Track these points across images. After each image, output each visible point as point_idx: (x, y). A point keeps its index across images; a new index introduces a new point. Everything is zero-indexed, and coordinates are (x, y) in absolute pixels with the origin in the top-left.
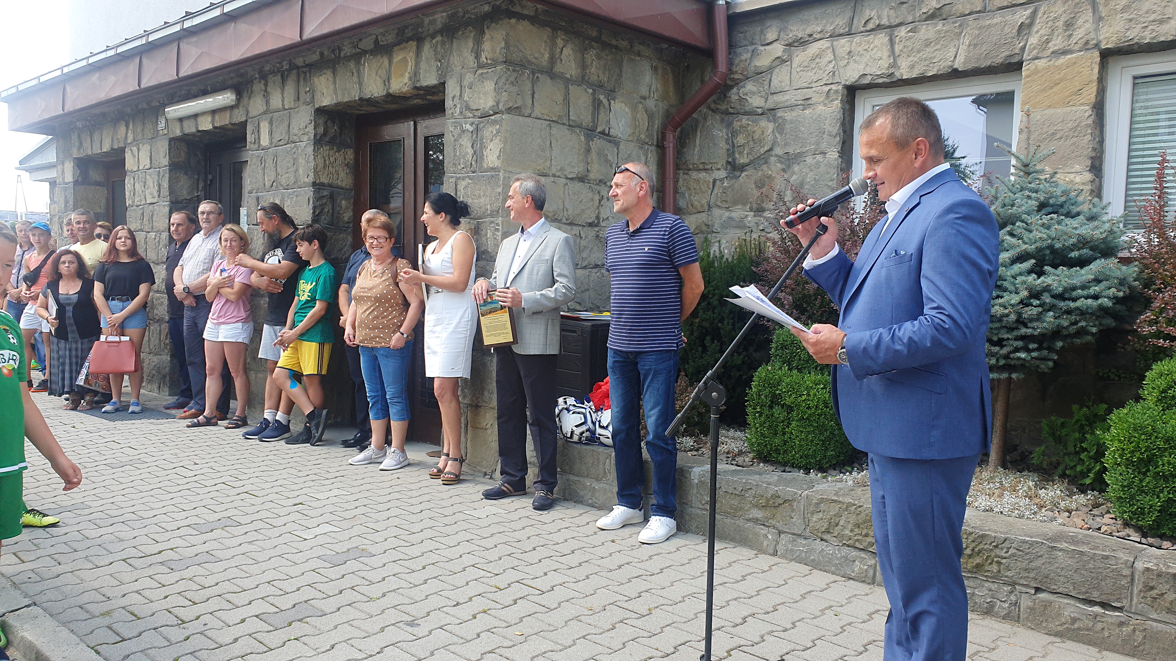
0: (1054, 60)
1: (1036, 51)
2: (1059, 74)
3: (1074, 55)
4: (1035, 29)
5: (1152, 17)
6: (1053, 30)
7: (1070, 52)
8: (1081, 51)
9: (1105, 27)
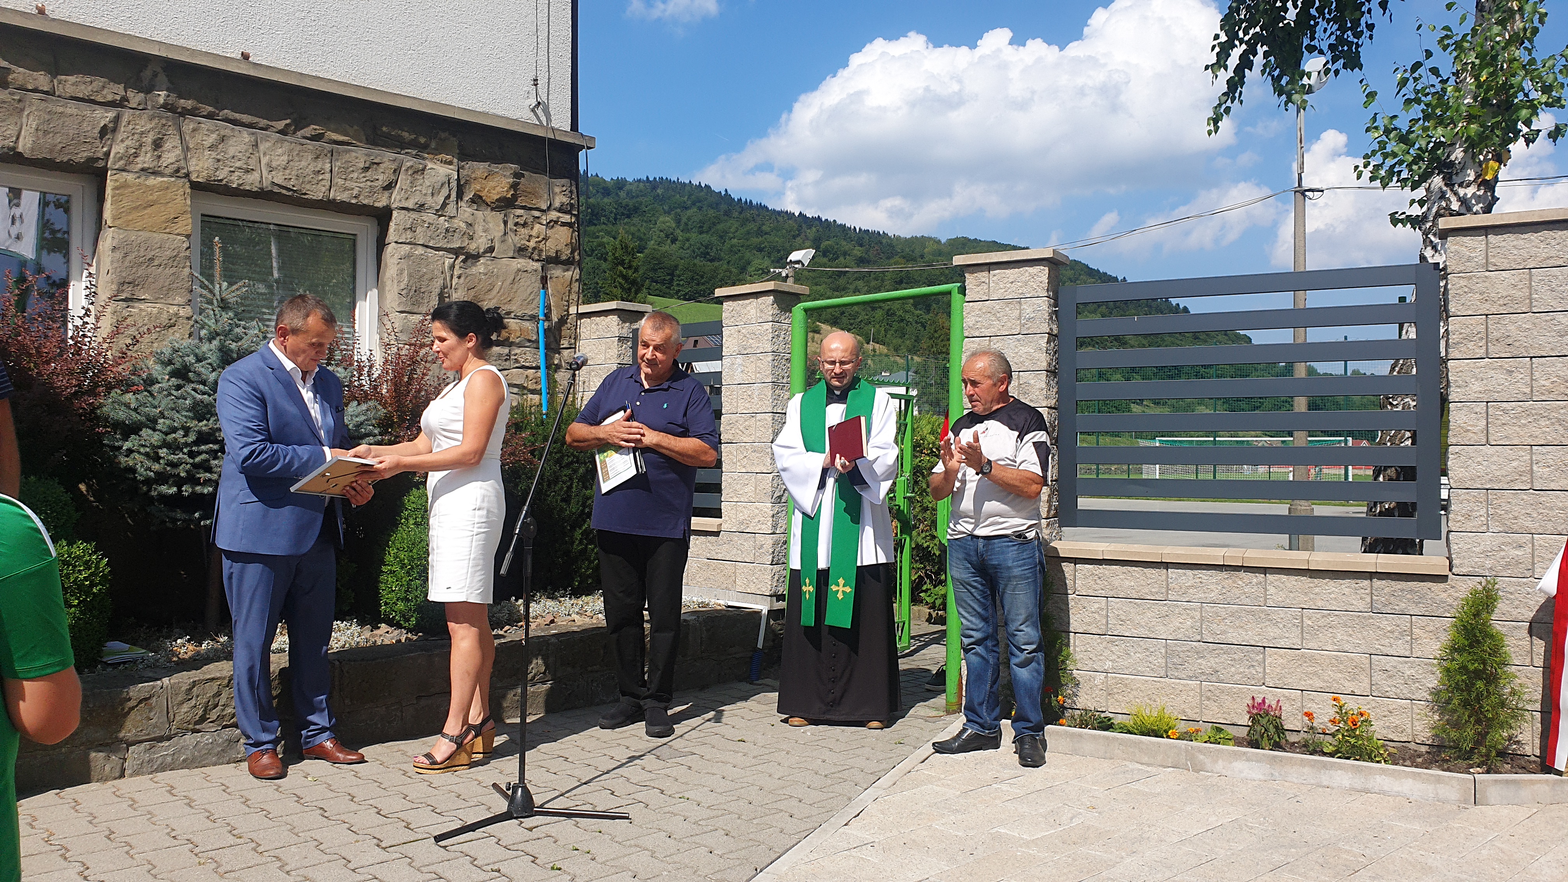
0: (143, 178)
1: (122, 162)
2: (151, 195)
3: (165, 179)
4: (120, 136)
5: (238, 164)
6: (141, 145)
7: (161, 174)
8: (172, 177)
9: (194, 159)
